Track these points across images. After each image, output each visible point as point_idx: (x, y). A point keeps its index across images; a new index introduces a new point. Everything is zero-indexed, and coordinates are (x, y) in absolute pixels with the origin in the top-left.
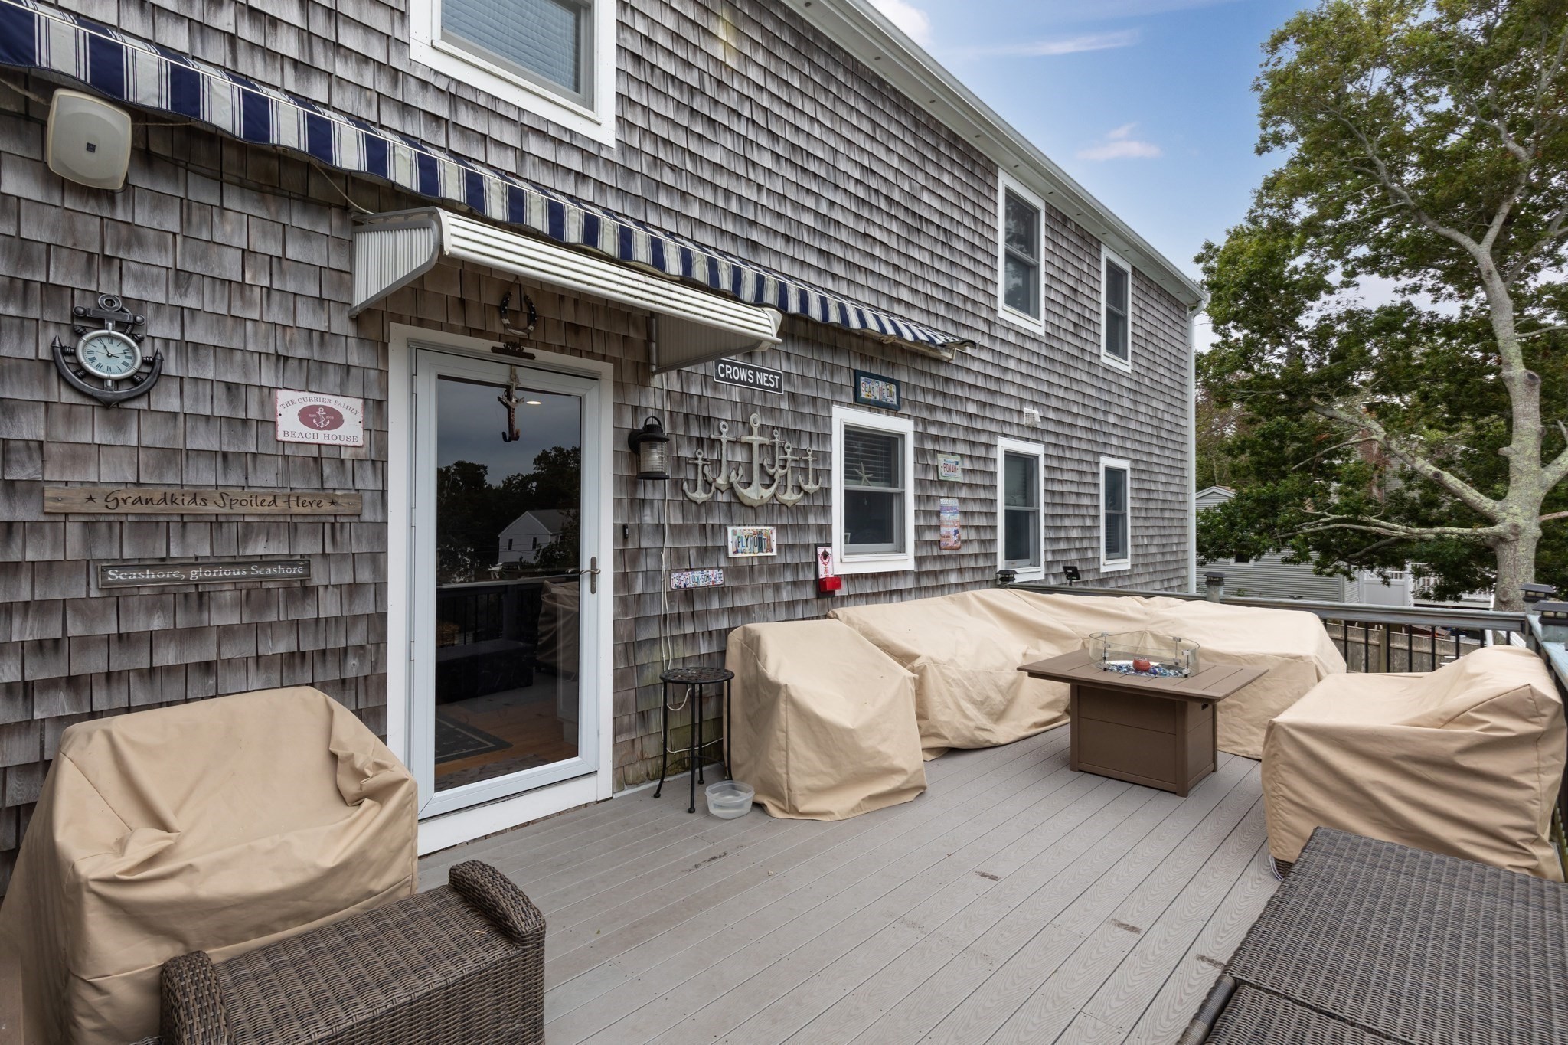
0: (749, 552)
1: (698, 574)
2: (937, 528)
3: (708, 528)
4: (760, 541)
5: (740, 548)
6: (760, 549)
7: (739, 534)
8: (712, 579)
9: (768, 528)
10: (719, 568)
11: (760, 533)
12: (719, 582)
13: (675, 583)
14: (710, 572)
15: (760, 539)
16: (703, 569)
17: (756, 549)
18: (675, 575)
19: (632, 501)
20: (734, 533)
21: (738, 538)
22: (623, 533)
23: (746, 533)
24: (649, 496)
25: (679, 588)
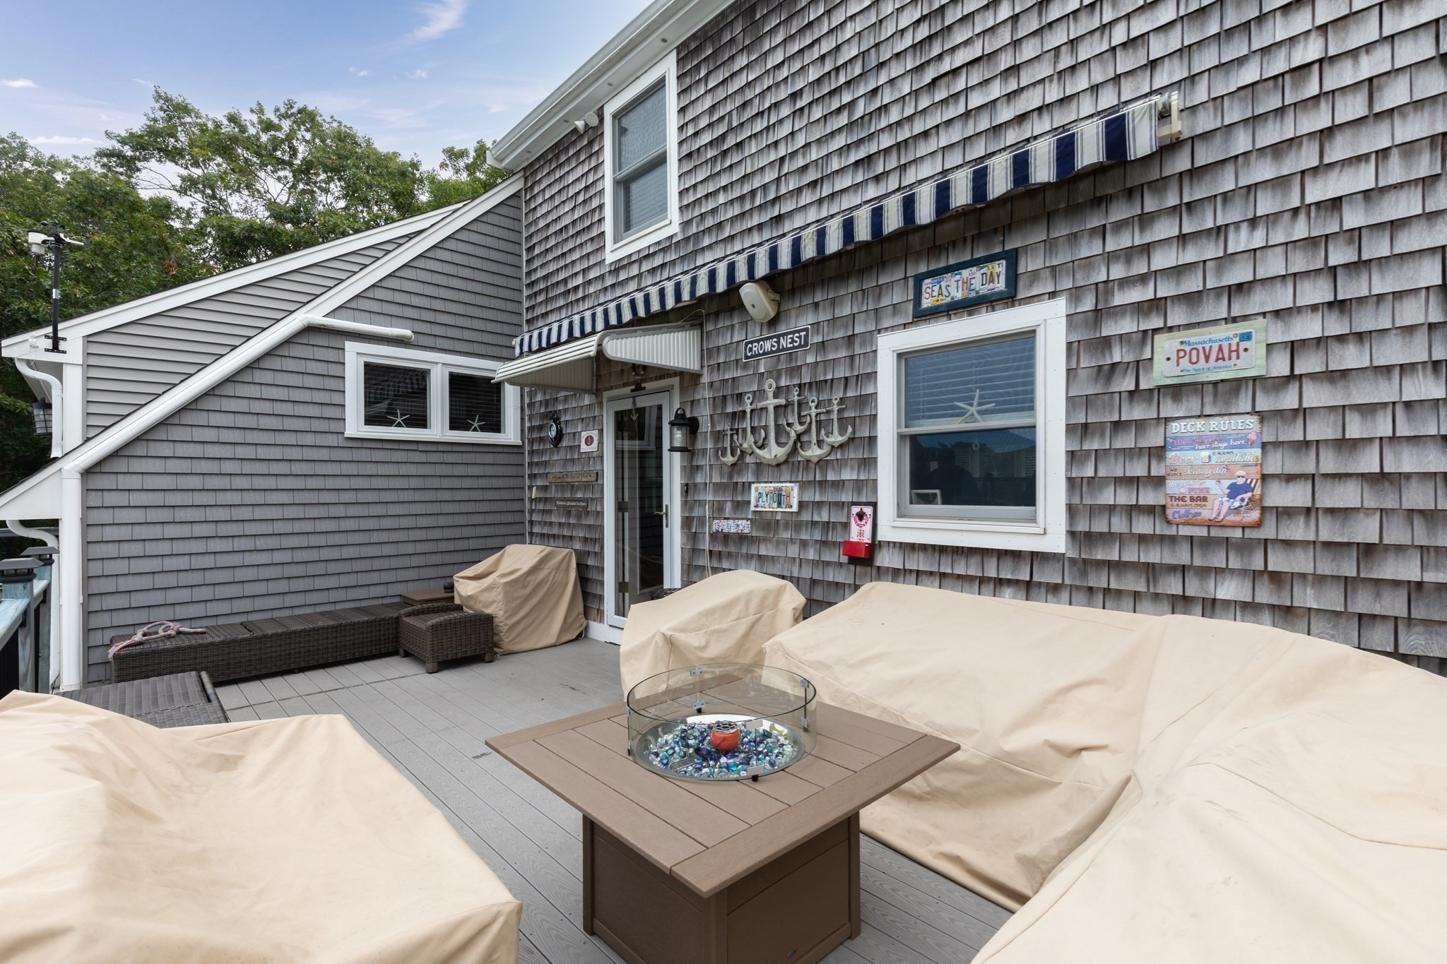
0: (768, 506)
1: (731, 522)
2: (1159, 482)
3: (740, 486)
4: (779, 498)
5: (760, 503)
6: (779, 504)
7: (760, 491)
8: (741, 528)
9: (789, 485)
10: (748, 520)
11: (780, 489)
12: (746, 531)
13: (715, 528)
14: (740, 522)
15: (780, 495)
16: (734, 519)
17: (775, 505)
18: (716, 521)
19: (692, 466)
20: (757, 489)
21: (760, 495)
22: (687, 489)
23: (767, 490)
24: (699, 463)
25: (718, 531)
